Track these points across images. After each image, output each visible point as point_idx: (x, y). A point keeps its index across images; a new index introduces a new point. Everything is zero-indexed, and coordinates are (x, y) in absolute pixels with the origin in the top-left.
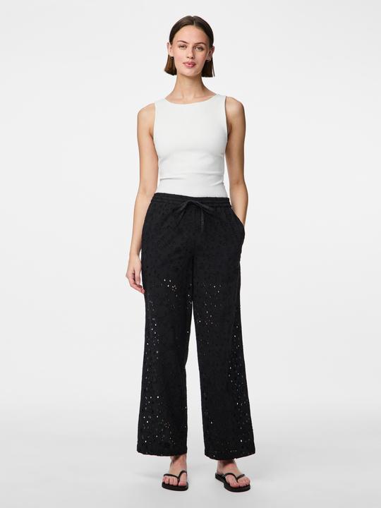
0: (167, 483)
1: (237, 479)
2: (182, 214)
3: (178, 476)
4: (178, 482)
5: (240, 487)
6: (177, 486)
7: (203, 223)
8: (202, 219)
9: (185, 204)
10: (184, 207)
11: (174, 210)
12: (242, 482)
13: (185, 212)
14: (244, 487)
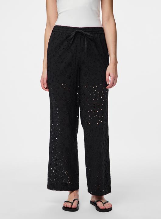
0: (65, 206)
1: (104, 204)
2: (72, 40)
3: (72, 202)
4: (72, 205)
5: (105, 209)
6: (71, 208)
7: (86, 45)
8: (86, 43)
9: (74, 33)
10: (73, 35)
11: (67, 37)
12: (107, 206)
13: (74, 39)
14: (108, 209)
